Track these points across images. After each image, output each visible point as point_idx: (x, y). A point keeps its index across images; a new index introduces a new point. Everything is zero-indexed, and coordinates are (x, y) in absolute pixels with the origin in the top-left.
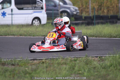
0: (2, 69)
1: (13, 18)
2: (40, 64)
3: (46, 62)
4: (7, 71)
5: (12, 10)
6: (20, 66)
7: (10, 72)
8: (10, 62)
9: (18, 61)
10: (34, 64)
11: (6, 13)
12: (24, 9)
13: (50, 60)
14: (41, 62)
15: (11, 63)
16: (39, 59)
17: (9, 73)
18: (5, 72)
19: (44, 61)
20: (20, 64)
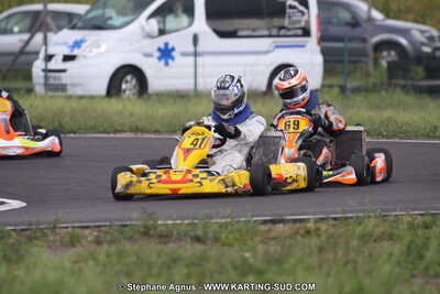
0: (159, 254)
1: (199, 70)
2: (299, 238)
3: (317, 229)
4: (175, 260)
5: (195, 39)
6: (223, 245)
7: (187, 266)
8: (189, 228)
9: (215, 227)
10: (274, 239)
11: (173, 49)
12: (239, 34)
13: (332, 222)
14: (302, 232)
15: (192, 234)
16: (295, 221)
17: (184, 270)
18: (169, 267)
19: (311, 225)
20: (223, 236)
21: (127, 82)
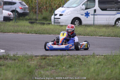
5: (95, 11)
11: (89, 13)
21: (76, 22)
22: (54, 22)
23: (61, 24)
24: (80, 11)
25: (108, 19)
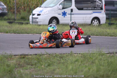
11: (66, 13)
21: (54, 21)
22: (32, 22)
23: (39, 24)
24: (57, 11)
25: (84, 18)
